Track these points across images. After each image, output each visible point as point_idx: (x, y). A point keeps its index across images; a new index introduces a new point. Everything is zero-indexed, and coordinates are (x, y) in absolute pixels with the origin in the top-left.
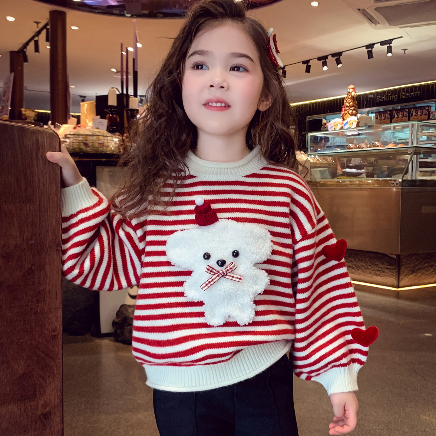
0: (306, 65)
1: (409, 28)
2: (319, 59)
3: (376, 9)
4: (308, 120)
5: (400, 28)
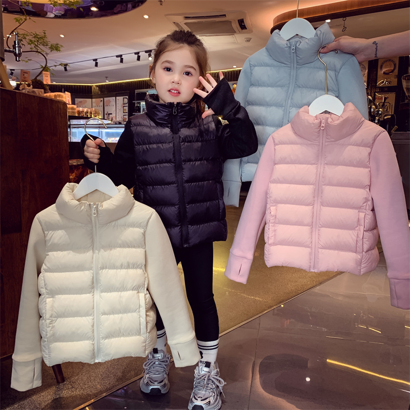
0: (137, 55)
1: (205, 37)
2: (146, 52)
3: (185, 24)
4: (136, 92)
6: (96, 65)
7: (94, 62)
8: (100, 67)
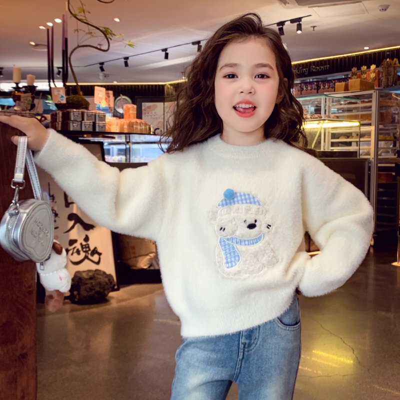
1: (317, 8)
5: (309, 7)
6: (167, 57)
7: (164, 53)
8: (171, 59)
